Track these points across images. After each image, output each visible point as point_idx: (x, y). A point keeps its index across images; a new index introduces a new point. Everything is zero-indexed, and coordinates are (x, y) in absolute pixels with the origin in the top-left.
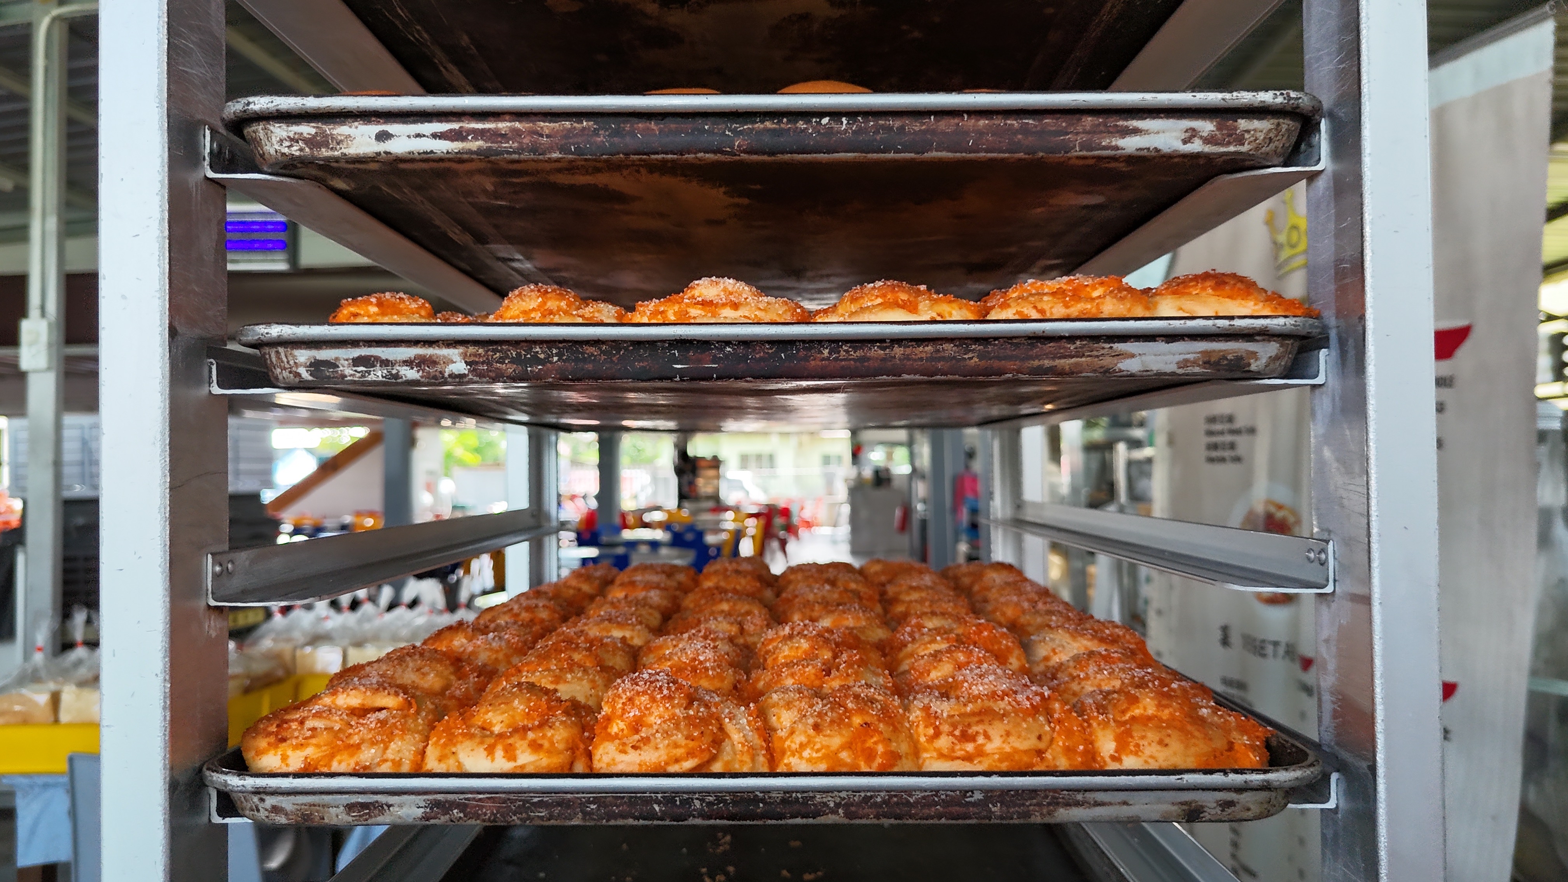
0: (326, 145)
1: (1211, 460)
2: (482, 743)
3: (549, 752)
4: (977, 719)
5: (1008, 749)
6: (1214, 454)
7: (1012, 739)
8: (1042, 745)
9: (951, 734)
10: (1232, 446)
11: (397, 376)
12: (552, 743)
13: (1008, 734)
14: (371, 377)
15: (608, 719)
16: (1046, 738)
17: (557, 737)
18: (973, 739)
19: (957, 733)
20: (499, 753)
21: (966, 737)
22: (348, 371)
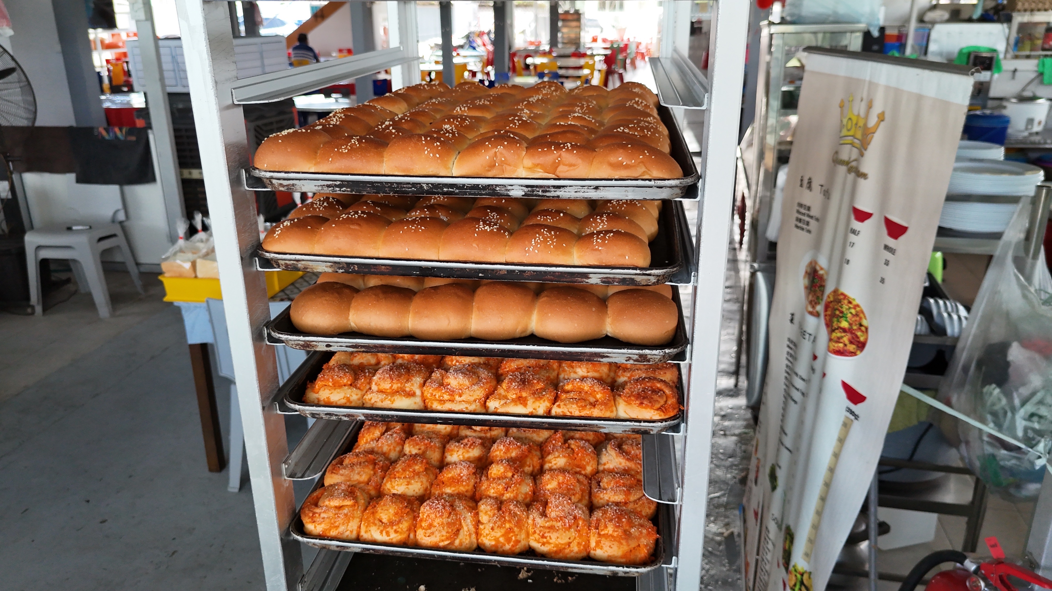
0: (309, 347)
1: (797, 227)
2: (378, 529)
3: (401, 533)
4: (548, 530)
5: (557, 543)
6: (799, 224)
7: (559, 540)
8: (570, 541)
9: (539, 535)
10: (808, 223)
11: (341, 419)
12: (402, 529)
13: (558, 538)
14: (332, 419)
15: (421, 521)
16: (572, 539)
17: (404, 527)
18: (546, 538)
19: (541, 534)
20: (384, 533)
21: (543, 537)
22: (324, 416)
